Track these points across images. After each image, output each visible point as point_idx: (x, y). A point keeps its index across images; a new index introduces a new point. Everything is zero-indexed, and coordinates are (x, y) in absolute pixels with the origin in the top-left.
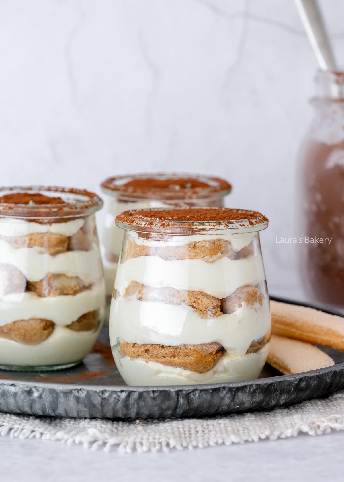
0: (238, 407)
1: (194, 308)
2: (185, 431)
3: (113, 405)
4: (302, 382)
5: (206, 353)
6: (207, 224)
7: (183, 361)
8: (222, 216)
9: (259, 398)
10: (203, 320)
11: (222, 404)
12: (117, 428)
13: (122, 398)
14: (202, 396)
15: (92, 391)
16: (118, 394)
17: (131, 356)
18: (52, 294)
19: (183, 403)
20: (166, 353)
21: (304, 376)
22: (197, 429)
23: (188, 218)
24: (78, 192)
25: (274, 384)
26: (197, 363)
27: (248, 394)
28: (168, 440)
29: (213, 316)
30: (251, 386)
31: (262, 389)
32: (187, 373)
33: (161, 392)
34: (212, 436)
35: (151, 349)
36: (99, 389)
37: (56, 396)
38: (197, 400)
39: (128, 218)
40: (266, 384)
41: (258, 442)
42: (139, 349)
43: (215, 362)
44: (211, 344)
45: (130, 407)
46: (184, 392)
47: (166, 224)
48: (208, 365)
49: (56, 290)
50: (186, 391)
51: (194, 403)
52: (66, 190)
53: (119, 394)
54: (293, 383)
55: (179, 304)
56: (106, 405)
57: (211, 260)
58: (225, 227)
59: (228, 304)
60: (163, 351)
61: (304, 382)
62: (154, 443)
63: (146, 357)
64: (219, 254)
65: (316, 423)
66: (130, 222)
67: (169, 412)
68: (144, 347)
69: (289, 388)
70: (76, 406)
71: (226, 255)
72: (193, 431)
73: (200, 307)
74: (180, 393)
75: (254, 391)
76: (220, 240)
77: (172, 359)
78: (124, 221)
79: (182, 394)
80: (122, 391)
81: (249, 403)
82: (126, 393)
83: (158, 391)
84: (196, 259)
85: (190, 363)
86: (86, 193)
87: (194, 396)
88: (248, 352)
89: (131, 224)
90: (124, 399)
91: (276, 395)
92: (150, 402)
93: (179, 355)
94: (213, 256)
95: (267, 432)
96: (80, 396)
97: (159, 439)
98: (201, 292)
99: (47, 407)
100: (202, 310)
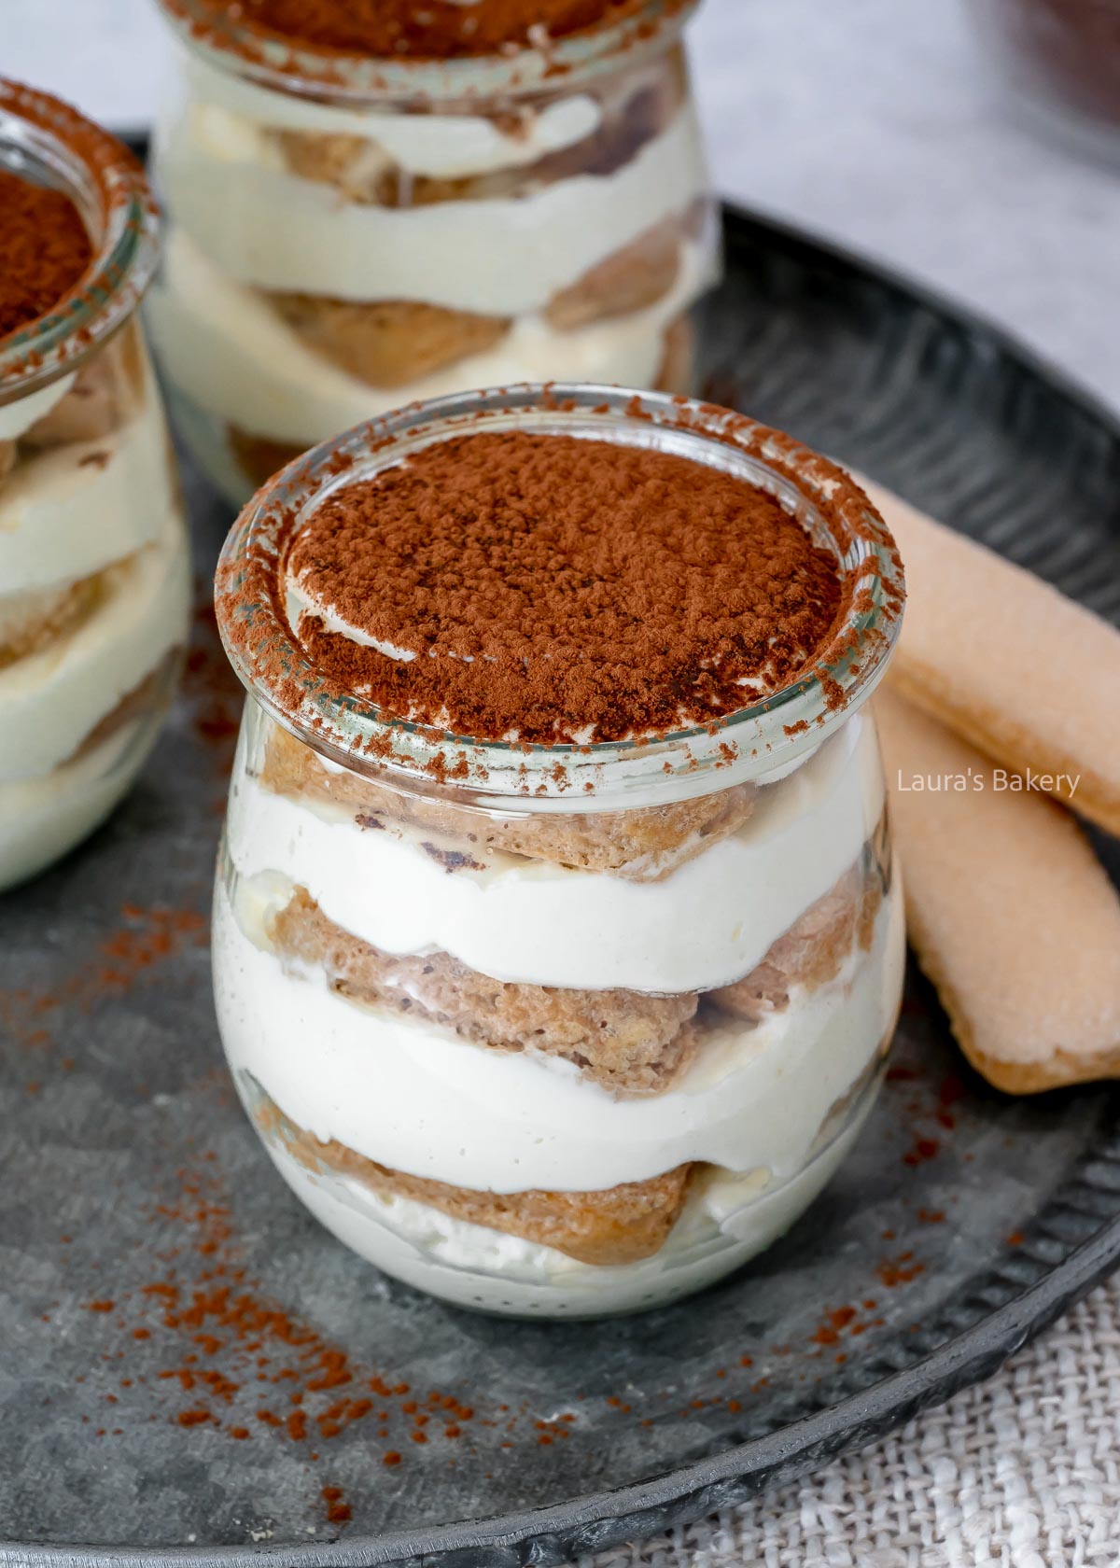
1: (582, 1061)
10: (621, 1105)
42: (345, 1154)
43: (671, 1222)
55: (517, 1046)
57: (653, 871)
63: (381, 1180)
64: (694, 839)
71: (722, 833)
73: (609, 1058)
84: (589, 870)
94: (665, 852)
98: (611, 993)
100: (617, 1070)
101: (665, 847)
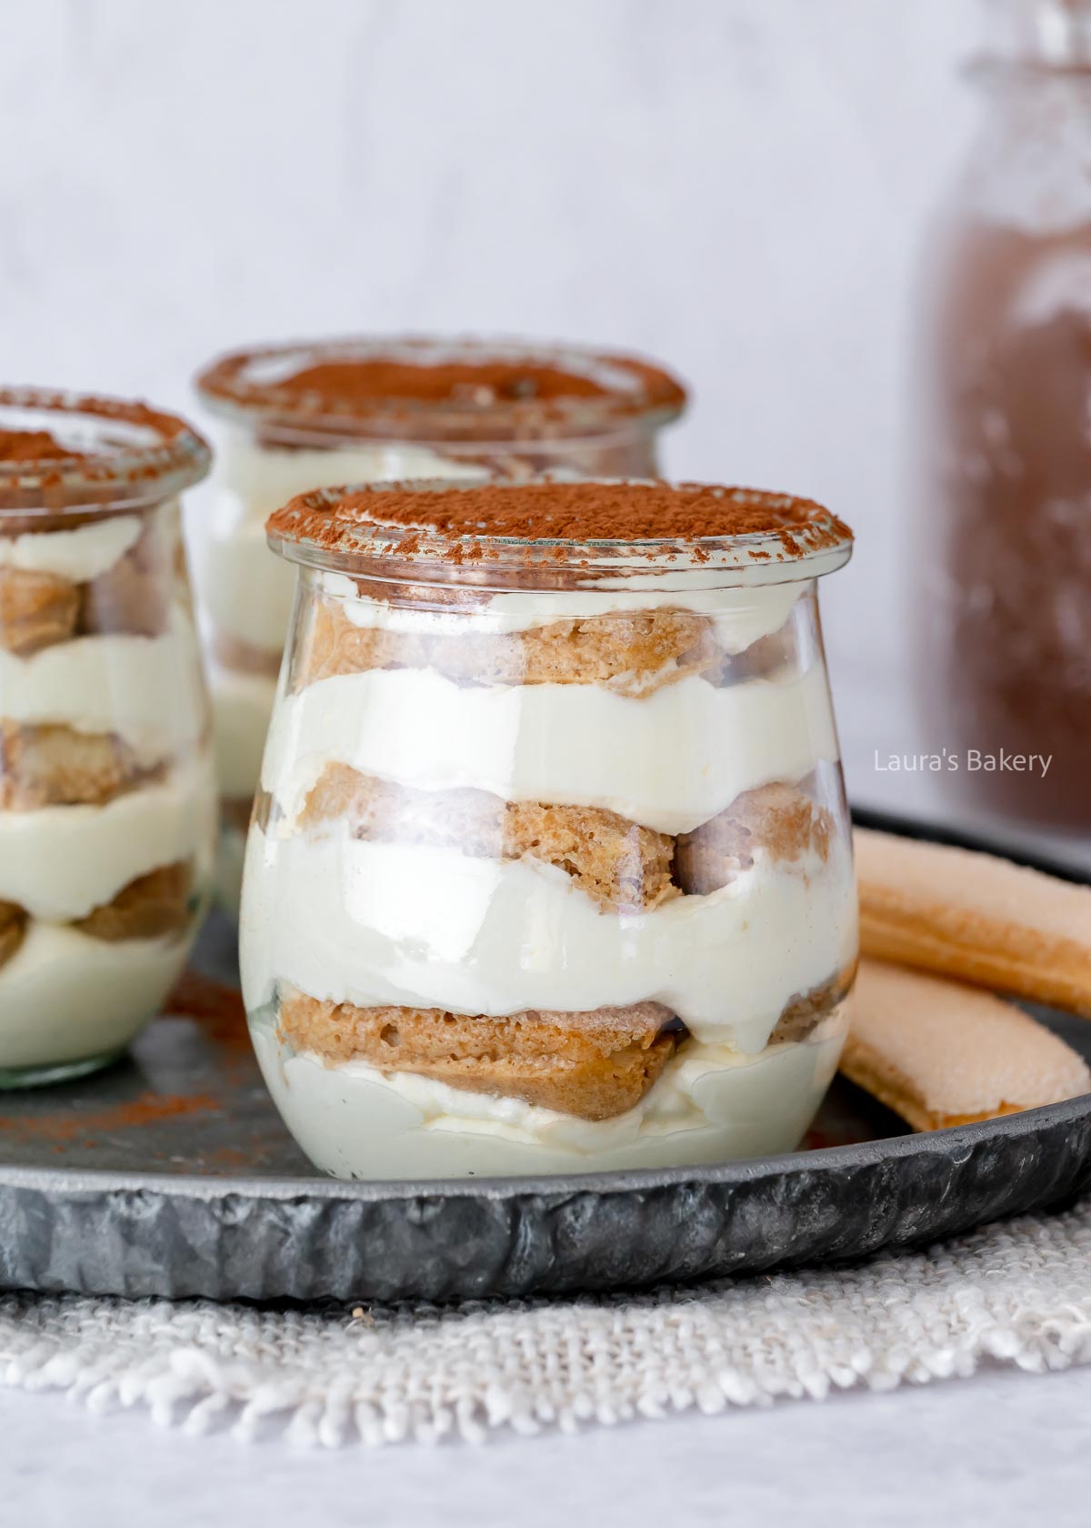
0: (742, 1255)
1: (572, 870)
2: (543, 1356)
3: (263, 1250)
4: (983, 1156)
5: (616, 1045)
6: (624, 550)
7: (526, 1074)
8: (679, 518)
9: (821, 1220)
10: (605, 917)
11: (682, 1246)
12: (277, 1338)
13: (299, 1224)
14: (607, 1216)
15: (184, 1198)
16: (283, 1212)
17: (327, 1053)
18: (17, 802)
19: (533, 1245)
20: (461, 1044)
21: (992, 1136)
22: (591, 1347)
23: (549, 525)
24: (111, 410)
25: (879, 1169)
26: (582, 1084)
27: (781, 1209)
28: (479, 1393)
29: (645, 905)
30: (794, 1176)
31: (835, 1188)
32: (542, 1118)
33: (451, 1201)
34: (650, 1377)
35: (404, 1026)
36: (213, 1190)
37: (41, 1216)
38: (587, 1231)
39: (317, 521)
40: (849, 1169)
41: (827, 1400)
42: (356, 1022)
43: (649, 1077)
44: (636, 1010)
45: (331, 1259)
46: (539, 1204)
47: (466, 550)
48: (623, 1090)
49: (34, 786)
50: (544, 1197)
51: (574, 1245)
52: (71, 400)
53: (289, 1210)
54: (949, 1163)
55: (517, 856)
56: (240, 1251)
57: (637, 688)
58: (693, 561)
59: (701, 854)
60: (452, 1035)
61: (992, 1159)
62: (427, 1404)
63: (386, 1055)
64: (670, 665)
65: (1046, 1324)
66: (325, 538)
67: (480, 1280)
68: (377, 1018)
69: (934, 1180)
70: (119, 1255)
71: (695, 668)
72: (573, 1355)
73: (595, 868)
74: (524, 1208)
75: (805, 1197)
76: (672, 611)
77: (486, 1065)
78: (304, 533)
79: (531, 1211)
80: (299, 1201)
81: (785, 1239)
82: (314, 1207)
83: (438, 1198)
84: (581, 683)
85: (556, 1080)
86: (143, 415)
87: (577, 1219)
88: (775, 1038)
89: (332, 546)
90: (308, 1229)
91: (886, 1211)
92: (406, 1239)
93: (511, 1051)
94: (647, 672)
95: (860, 1362)
96: (135, 1216)
97: (446, 1388)
98: (598, 811)
99: (6, 1257)
100: (603, 881)
101: (647, 667)
